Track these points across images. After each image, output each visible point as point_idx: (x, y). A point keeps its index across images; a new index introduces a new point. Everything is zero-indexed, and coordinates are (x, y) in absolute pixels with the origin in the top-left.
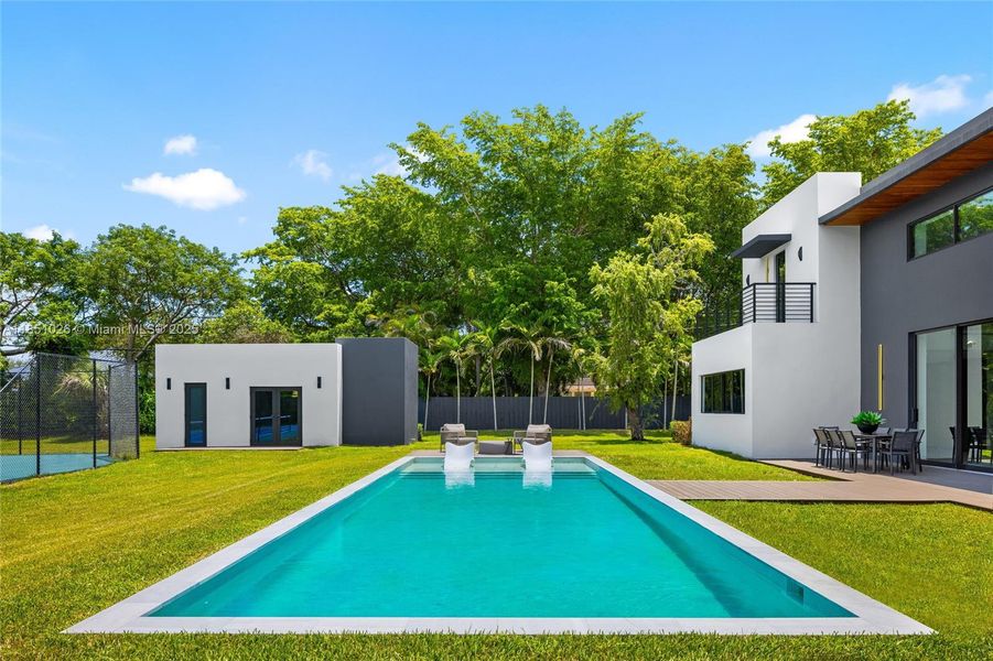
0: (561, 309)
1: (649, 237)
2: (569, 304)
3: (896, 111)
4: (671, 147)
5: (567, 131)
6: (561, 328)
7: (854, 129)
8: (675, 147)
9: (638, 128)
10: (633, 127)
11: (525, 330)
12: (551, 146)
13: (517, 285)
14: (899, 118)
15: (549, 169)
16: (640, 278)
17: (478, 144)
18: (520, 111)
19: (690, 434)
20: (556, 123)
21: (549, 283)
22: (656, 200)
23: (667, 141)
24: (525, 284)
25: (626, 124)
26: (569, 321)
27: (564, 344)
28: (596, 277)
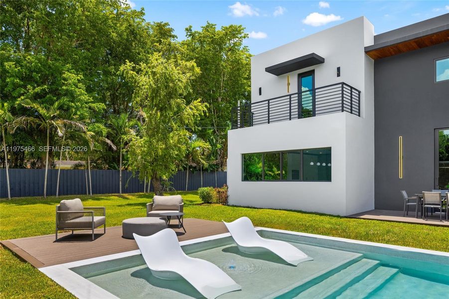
19: (227, 197)
27: (82, 126)
28: (127, 73)
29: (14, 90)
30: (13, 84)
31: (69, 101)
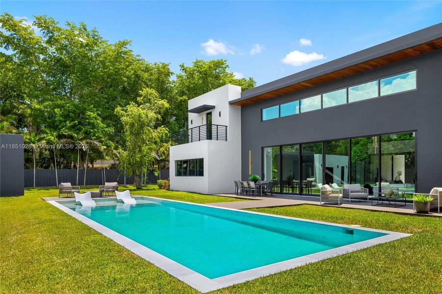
0: (93, 126)
1: (142, 98)
2: (98, 124)
3: (223, 64)
4: (138, 58)
5: (95, 40)
6: (94, 135)
7: (210, 67)
8: (140, 58)
9: (128, 47)
10: (127, 46)
11: (76, 136)
12: (87, 45)
13: (69, 112)
14: (224, 66)
15: (85, 56)
16: (143, 116)
17: (44, 33)
18: (70, 23)
19: (169, 186)
20: (90, 34)
21: (89, 113)
22: (134, 81)
23: (136, 55)
24: (74, 112)
25: (124, 44)
26: (99, 132)
27: (97, 143)
28: (119, 113)
29: (60, 123)
30: (59, 120)
31: (90, 128)
